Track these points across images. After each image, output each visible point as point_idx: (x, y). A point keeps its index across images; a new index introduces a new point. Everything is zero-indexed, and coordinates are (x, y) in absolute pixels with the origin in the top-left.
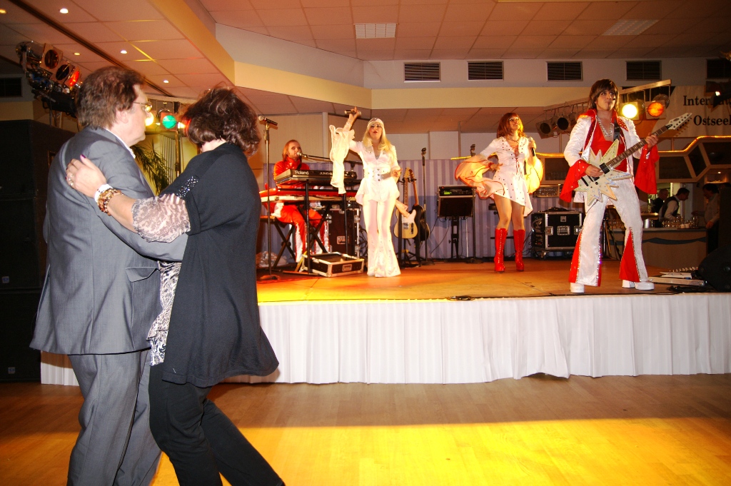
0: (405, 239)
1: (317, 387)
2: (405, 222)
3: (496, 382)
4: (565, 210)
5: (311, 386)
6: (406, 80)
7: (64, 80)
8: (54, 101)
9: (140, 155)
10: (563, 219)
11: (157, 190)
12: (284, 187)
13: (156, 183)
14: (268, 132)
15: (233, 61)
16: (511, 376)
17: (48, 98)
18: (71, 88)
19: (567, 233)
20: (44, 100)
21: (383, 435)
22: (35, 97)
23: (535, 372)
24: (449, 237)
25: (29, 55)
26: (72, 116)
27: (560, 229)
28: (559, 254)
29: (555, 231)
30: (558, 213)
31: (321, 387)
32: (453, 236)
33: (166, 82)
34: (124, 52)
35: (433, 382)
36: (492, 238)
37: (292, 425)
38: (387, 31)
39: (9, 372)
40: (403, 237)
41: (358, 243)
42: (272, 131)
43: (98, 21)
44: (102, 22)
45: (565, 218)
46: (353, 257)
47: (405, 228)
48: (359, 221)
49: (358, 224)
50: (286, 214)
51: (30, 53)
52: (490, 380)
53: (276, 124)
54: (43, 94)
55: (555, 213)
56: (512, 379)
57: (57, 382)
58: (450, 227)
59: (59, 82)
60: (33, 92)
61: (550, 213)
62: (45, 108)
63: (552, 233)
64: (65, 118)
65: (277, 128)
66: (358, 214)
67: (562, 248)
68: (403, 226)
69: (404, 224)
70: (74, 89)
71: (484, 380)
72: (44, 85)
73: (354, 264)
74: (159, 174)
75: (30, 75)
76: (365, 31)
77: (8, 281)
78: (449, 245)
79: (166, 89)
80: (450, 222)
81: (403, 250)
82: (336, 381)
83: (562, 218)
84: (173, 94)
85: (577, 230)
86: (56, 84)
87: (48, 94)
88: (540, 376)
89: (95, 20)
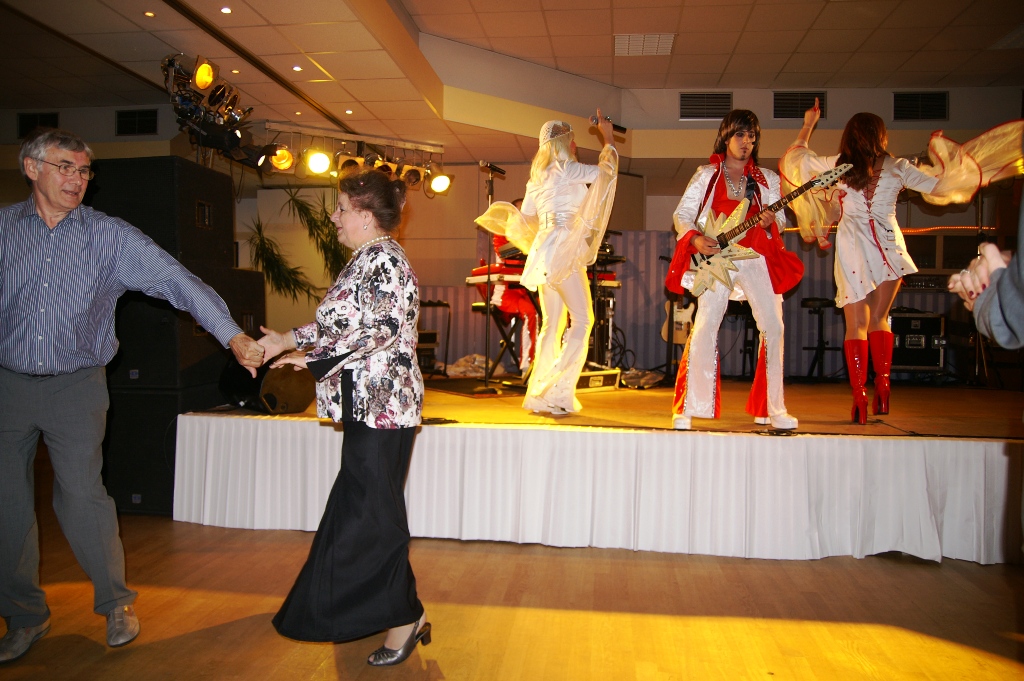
0: (676, 345)
1: (559, 551)
2: (679, 320)
3: (827, 560)
4: (917, 311)
5: (549, 549)
6: (682, 116)
7: (217, 106)
8: (205, 134)
9: (306, 215)
10: (916, 324)
11: (327, 265)
12: (510, 262)
13: (326, 253)
14: (491, 183)
15: (442, 84)
16: (849, 552)
17: (198, 129)
18: (226, 117)
19: (920, 345)
20: (192, 132)
21: (666, 628)
22: (180, 129)
23: (886, 550)
24: (740, 345)
25: (177, 72)
26: (225, 156)
27: (909, 339)
28: (905, 376)
29: (902, 341)
30: (907, 315)
31: (563, 550)
32: (747, 343)
33: (349, 112)
34: (297, 69)
35: (730, 555)
36: (805, 349)
37: (528, 605)
38: (660, 44)
39: (134, 501)
40: (674, 342)
41: (610, 347)
42: (497, 181)
43: (269, 24)
44: (274, 25)
45: (918, 323)
46: (604, 367)
47: (677, 329)
48: (613, 316)
49: (611, 320)
50: (508, 303)
51: (178, 70)
52: (818, 557)
53: (503, 172)
54: (191, 124)
55: (903, 315)
56: (850, 558)
57: (193, 520)
58: (743, 331)
59: (212, 108)
60: (178, 121)
61: (895, 315)
62: (192, 143)
63: (897, 343)
64: (217, 157)
65: (504, 178)
66: (611, 305)
67: (912, 368)
68: (675, 326)
69: (677, 323)
70: (229, 119)
71: (808, 556)
72: (192, 112)
73: (606, 377)
74: (331, 240)
75: (177, 98)
76: (629, 45)
77: (136, 377)
78: (740, 357)
79: (347, 123)
80: (743, 322)
81: (673, 362)
82: (586, 545)
83: (913, 323)
84: (357, 130)
85: (936, 342)
86: (208, 112)
87: (198, 125)
88: (894, 557)
89: (265, 23)
